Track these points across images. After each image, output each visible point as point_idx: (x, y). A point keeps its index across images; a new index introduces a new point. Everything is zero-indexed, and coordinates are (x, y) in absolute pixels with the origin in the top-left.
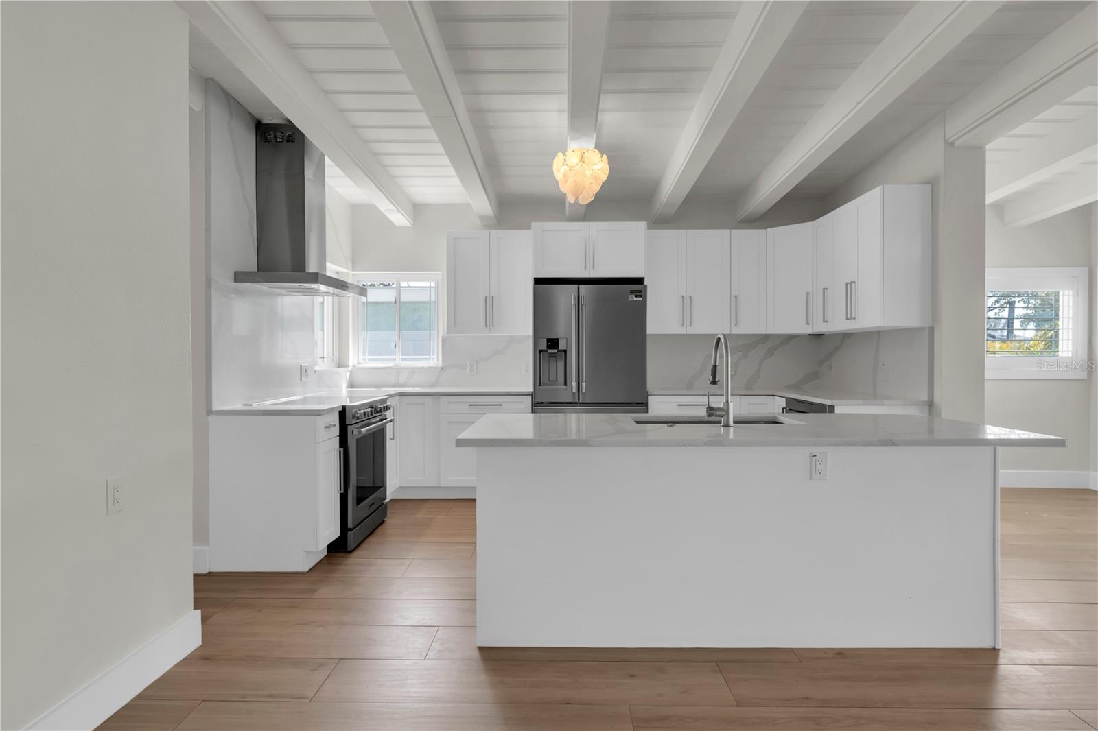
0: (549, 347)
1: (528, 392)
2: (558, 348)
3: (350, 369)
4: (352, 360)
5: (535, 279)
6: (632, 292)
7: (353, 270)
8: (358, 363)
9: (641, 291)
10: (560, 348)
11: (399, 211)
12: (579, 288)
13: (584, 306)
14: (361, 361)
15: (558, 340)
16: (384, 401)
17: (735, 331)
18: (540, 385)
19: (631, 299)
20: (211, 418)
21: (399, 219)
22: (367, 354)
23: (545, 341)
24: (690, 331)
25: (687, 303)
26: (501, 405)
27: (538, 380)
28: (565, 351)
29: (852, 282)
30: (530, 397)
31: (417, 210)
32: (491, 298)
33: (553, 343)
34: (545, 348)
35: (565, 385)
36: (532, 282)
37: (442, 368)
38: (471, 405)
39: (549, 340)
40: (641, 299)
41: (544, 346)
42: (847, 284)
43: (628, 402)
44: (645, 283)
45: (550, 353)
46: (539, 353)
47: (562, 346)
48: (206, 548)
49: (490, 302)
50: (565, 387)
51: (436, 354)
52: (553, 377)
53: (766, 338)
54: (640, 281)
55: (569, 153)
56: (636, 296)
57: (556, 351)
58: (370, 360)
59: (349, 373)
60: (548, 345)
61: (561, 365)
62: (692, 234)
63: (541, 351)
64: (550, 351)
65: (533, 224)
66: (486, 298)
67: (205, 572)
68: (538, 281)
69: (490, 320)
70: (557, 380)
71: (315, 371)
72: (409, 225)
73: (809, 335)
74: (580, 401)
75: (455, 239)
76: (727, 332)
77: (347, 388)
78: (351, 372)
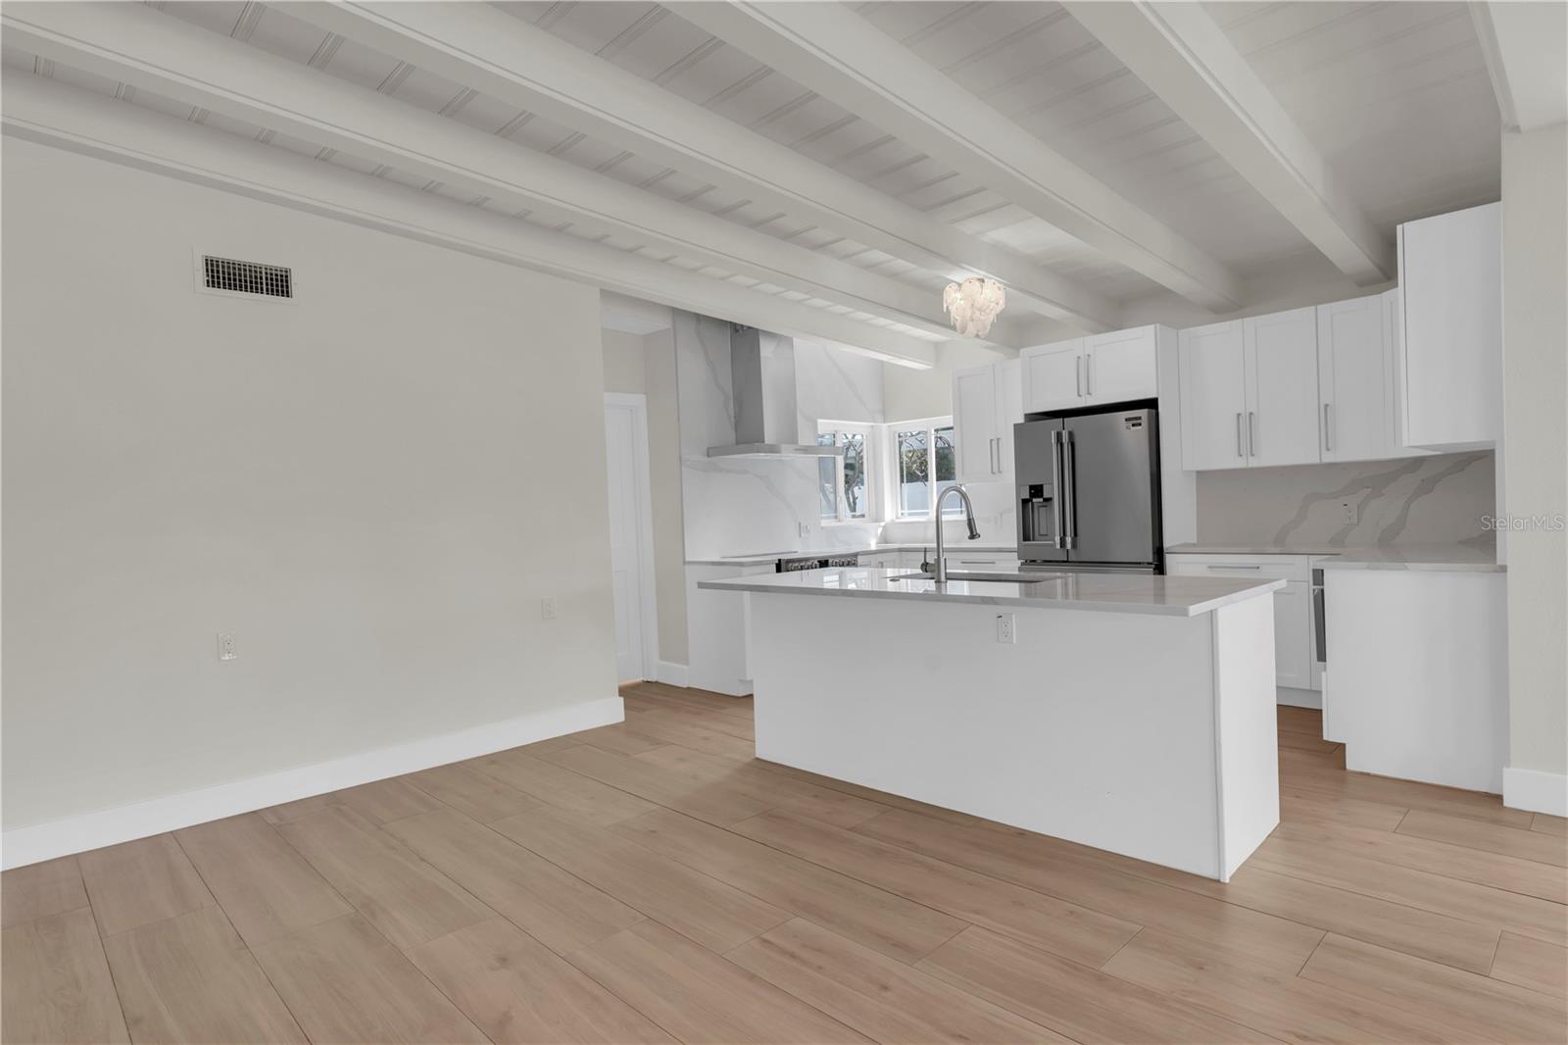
0: (1032, 495)
1: (1015, 548)
2: (1042, 496)
3: (882, 524)
4: (889, 515)
5: (1025, 414)
6: (1129, 420)
7: (885, 422)
8: (897, 518)
9: (1140, 418)
10: (1045, 496)
12: (1063, 422)
13: (1065, 445)
14: (896, 515)
15: (1041, 487)
16: (856, 555)
17: (1329, 458)
18: (1026, 540)
20: (687, 567)
22: (906, 507)
23: (1028, 489)
24: (1254, 463)
25: (1244, 424)
26: (993, 563)
27: (1026, 534)
28: (1050, 498)
30: (1017, 552)
32: (996, 439)
33: (1037, 491)
34: (1029, 496)
38: (962, 562)
39: (1031, 487)
40: (1140, 428)
41: (1027, 494)
43: (1138, 561)
44: (1161, 406)
45: (1034, 502)
46: (1022, 502)
47: (1047, 493)
48: (685, 667)
49: (996, 446)
50: (1051, 542)
52: (1044, 531)
54: (1151, 403)
56: (1133, 425)
57: (1041, 500)
58: (910, 514)
59: (880, 530)
60: (1030, 493)
63: (1024, 500)
64: (1034, 499)
66: (991, 442)
67: (685, 686)
68: (1028, 417)
69: (996, 467)
71: (822, 528)
74: (1071, 560)
75: (960, 378)
76: (1315, 460)
77: (878, 543)
78: (884, 527)
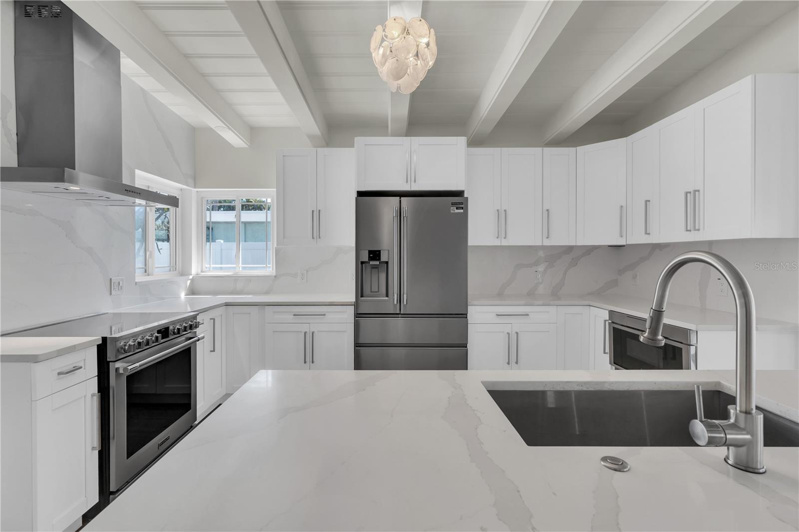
0: (371, 259)
1: (351, 302)
2: (379, 259)
3: (191, 277)
4: (195, 270)
5: (358, 192)
6: (453, 204)
7: (195, 188)
8: (202, 272)
9: (462, 203)
10: (382, 260)
11: (230, 129)
12: (400, 201)
13: (405, 218)
14: (204, 269)
15: (379, 251)
16: (195, 317)
17: (547, 243)
18: (362, 296)
19: (452, 212)
21: (232, 138)
22: (212, 263)
23: (367, 253)
24: (505, 243)
25: (502, 216)
26: (324, 315)
27: (360, 292)
28: (387, 263)
29: (695, 191)
30: (353, 306)
31: (253, 132)
32: (318, 211)
33: (375, 255)
34: (367, 260)
35: (387, 296)
36: (355, 195)
37: (275, 277)
38: (294, 315)
39: (370, 252)
40: (462, 211)
41: (365, 257)
42: (687, 193)
44: (465, 196)
45: (371, 265)
46: (361, 265)
47: (384, 258)
49: (316, 216)
50: (387, 298)
51: (271, 264)
52: (375, 288)
53: (569, 249)
54: (459, 194)
55: (390, 23)
56: (457, 208)
57: (378, 263)
58: (216, 268)
59: (189, 282)
60: (369, 257)
61: (383, 276)
62: (507, 151)
63: (362, 263)
64: (372, 263)
65: (356, 139)
66: (313, 211)
68: (361, 194)
69: (317, 233)
70: (378, 291)
72: (246, 146)
73: (609, 246)
74: (402, 313)
75: (284, 156)
76: (538, 243)
77: (186, 295)
78: (192, 280)
